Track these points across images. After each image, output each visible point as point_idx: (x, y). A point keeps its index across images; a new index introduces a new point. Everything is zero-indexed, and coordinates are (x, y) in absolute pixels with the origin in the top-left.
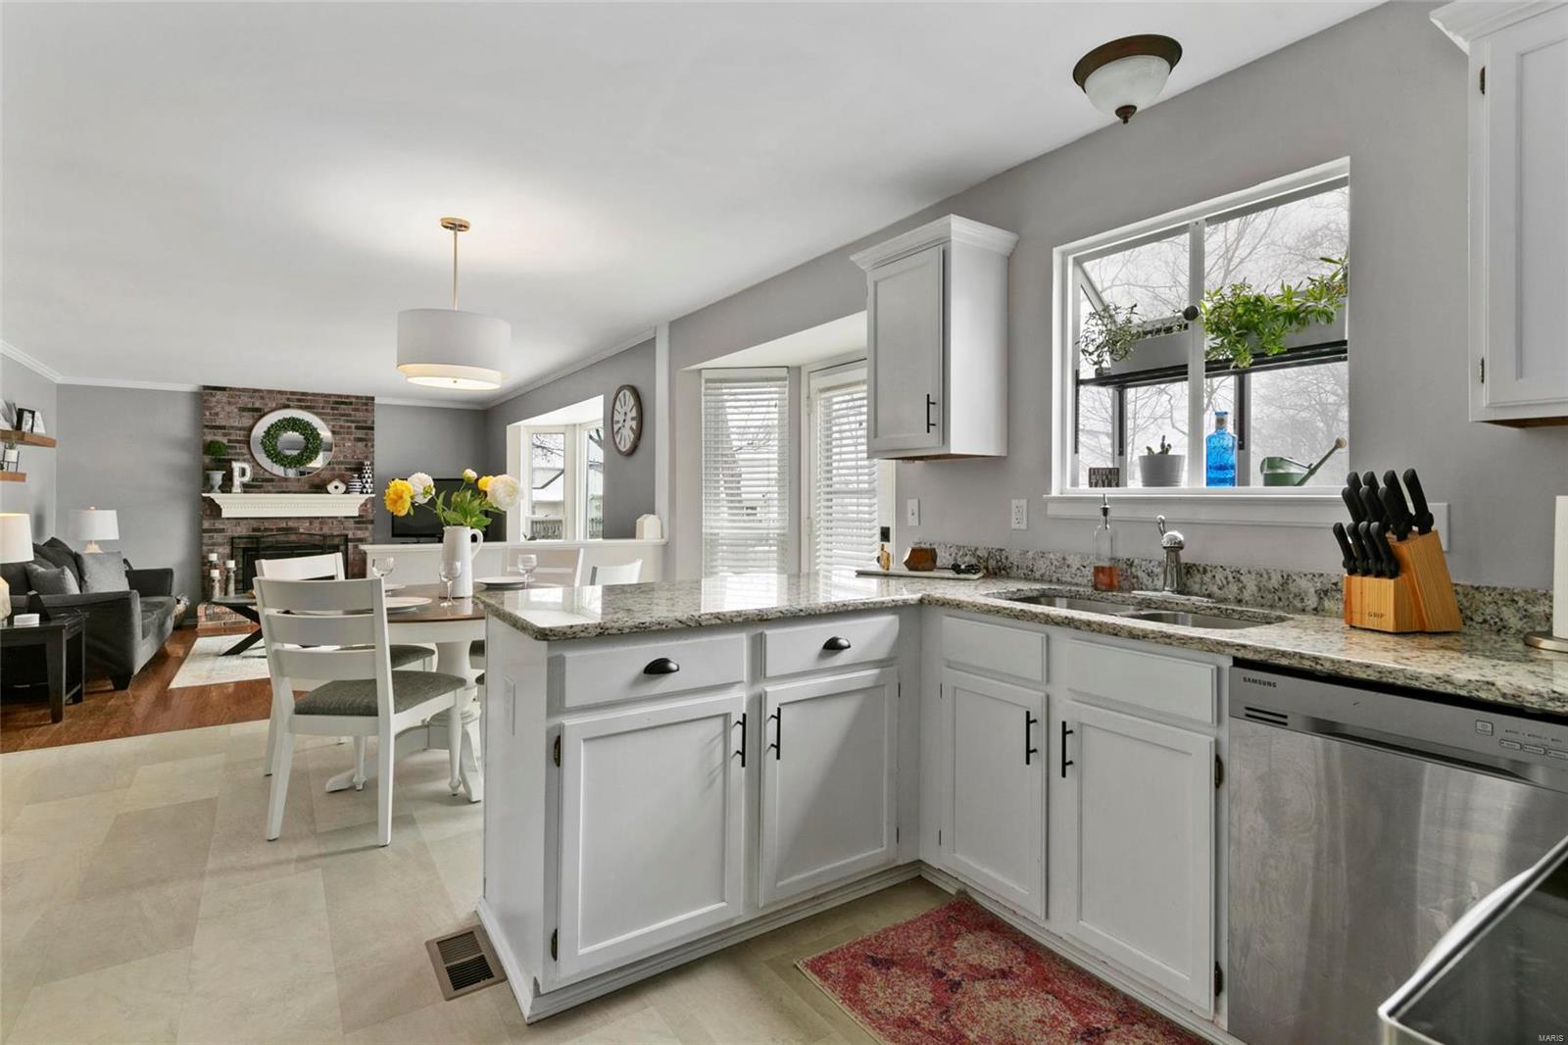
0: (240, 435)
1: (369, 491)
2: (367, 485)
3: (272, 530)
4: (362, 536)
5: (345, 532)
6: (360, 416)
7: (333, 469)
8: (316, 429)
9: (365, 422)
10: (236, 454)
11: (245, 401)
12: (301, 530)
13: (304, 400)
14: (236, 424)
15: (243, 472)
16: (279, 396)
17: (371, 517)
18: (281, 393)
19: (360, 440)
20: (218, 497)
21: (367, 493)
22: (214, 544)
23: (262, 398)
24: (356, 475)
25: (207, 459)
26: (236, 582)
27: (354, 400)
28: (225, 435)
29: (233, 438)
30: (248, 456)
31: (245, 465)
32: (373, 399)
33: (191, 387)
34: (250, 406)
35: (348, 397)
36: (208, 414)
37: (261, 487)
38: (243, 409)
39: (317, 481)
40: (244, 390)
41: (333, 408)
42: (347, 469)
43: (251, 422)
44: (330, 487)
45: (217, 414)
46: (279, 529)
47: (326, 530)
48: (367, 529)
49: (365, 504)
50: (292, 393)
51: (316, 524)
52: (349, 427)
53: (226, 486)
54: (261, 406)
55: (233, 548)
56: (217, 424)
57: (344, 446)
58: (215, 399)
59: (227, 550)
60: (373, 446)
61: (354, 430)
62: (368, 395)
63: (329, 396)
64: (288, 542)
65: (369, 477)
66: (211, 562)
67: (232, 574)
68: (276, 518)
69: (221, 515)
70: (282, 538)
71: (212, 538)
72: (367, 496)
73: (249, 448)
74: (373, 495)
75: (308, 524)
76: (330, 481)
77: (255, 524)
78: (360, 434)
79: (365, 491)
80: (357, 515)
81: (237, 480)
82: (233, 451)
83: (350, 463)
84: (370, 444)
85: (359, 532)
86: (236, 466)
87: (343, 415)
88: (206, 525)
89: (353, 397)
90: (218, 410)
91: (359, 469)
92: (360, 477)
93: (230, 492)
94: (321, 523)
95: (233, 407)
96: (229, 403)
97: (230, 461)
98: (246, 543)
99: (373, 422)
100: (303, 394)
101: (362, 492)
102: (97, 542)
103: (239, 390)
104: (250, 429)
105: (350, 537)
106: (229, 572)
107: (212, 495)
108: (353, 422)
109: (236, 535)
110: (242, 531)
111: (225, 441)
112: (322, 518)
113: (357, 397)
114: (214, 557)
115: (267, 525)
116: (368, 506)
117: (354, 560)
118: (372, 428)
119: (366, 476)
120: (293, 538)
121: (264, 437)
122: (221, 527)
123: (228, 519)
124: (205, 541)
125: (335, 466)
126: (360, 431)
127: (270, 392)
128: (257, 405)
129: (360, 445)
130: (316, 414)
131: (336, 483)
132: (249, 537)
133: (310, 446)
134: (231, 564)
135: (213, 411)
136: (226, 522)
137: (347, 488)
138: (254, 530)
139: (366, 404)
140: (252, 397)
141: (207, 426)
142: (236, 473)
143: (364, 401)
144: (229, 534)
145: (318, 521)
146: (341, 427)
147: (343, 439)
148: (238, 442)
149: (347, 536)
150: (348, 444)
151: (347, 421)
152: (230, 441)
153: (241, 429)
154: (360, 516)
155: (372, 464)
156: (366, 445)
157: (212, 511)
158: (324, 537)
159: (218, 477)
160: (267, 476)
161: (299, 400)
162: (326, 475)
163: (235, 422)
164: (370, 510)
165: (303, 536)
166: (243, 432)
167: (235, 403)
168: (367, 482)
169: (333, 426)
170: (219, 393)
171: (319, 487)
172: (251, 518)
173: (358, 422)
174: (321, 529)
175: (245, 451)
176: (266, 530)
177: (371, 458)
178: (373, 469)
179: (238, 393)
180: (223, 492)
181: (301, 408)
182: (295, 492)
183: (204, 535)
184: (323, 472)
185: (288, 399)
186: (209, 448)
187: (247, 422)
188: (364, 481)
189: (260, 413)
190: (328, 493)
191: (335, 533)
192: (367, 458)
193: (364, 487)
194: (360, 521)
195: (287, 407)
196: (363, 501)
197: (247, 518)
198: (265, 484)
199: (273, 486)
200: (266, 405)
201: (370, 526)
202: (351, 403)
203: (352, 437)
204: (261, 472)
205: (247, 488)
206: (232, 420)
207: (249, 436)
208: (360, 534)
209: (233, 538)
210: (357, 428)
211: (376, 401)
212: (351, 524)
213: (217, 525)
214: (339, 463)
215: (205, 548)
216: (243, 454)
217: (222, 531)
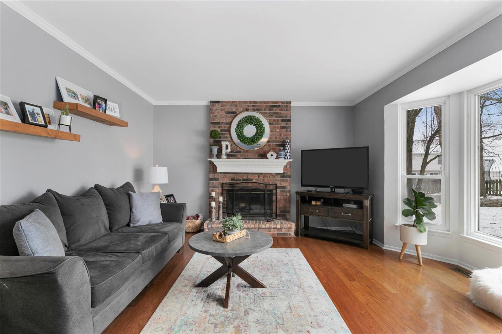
0: (225, 127)
1: (289, 157)
2: (288, 154)
3: (240, 180)
4: (284, 185)
5: (276, 182)
6: (284, 113)
7: (270, 145)
8: (261, 122)
9: (286, 116)
10: (224, 137)
11: (228, 108)
12: (254, 181)
13: (255, 106)
14: (224, 121)
15: (227, 146)
16: (244, 105)
17: (289, 174)
18: (245, 102)
19: (283, 127)
20: (215, 161)
21: (287, 159)
22: (214, 187)
23: (236, 106)
24: (282, 148)
25: (212, 140)
26: (223, 208)
27: (280, 104)
28: (219, 127)
29: (223, 129)
30: (229, 139)
31: (228, 143)
32: (290, 103)
33: (205, 103)
34: (231, 111)
35: (277, 102)
36: (212, 116)
37: (235, 156)
38: (227, 113)
39: (262, 152)
40: (228, 102)
41: (270, 110)
42: (278, 145)
43: (231, 119)
44: (269, 155)
45: (216, 116)
46: (244, 180)
47: (266, 181)
48: (287, 181)
49: (286, 166)
50: (250, 102)
51: (261, 177)
52: (278, 120)
53: (219, 156)
54: (236, 111)
55: (222, 189)
56: (216, 121)
57: (275, 131)
58: (215, 108)
59: (219, 190)
60: (290, 131)
61: (280, 122)
62: (288, 101)
63: (268, 102)
64: (247, 187)
65: (288, 149)
66: (212, 197)
67: (221, 204)
68: (242, 173)
69: (217, 171)
70: (245, 185)
71: (213, 183)
72: (287, 161)
73: (230, 134)
74: (291, 160)
75: (257, 177)
76: (268, 152)
77: (233, 176)
78: (284, 124)
79: (286, 157)
80: (282, 172)
81: (224, 152)
82: (223, 136)
83: (278, 142)
84: (288, 130)
85: (283, 183)
86: (224, 143)
87: (275, 113)
88: (211, 176)
89: (281, 102)
90: (216, 113)
91: (283, 145)
92: (284, 149)
93: (221, 158)
94: (264, 177)
95: (223, 112)
96: (221, 110)
97: (220, 142)
98: (229, 187)
99: (290, 116)
100: (255, 102)
101: (285, 158)
102: (158, 184)
103: (225, 102)
104: (230, 124)
105: (278, 185)
106: (220, 203)
107: (212, 160)
108: (280, 117)
109: (224, 182)
110: (227, 180)
111: (219, 130)
112: (264, 173)
113: (282, 102)
114: (213, 194)
115: (238, 177)
116: (288, 167)
117: (280, 199)
118: (290, 121)
119: (287, 148)
120: (250, 185)
121: (237, 128)
122: (217, 177)
123: (221, 173)
124: (210, 185)
125: (271, 144)
126: (284, 122)
127: (240, 102)
128: (234, 110)
129: (284, 130)
130: (263, 114)
131: (271, 153)
132: (230, 184)
133: (258, 131)
134: (221, 199)
135: (214, 115)
136: (220, 175)
137: (277, 156)
138: (232, 180)
139: (287, 106)
140: (231, 106)
141: (211, 123)
142: (224, 148)
143: (286, 104)
144: (221, 181)
145: (262, 175)
146: (274, 120)
147: (275, 127)
148: (225, 131)
149: (277, 184)
150: (277, 130)
151: (277, 117)
152: (221, 131)
153: (227, 124)
154: (284, 173)
155: (290, 142)
156: (287, 131)
157: (213, 169)
158: (266, 185)
159: (215, 149)
160: (238, 149)
161: (253, 106)
162: (266, 148)
163: (224, 120)
164: (289, 169)
165: (255, 184)
166: (227, 125)
167: (224, 110)
168: (287, 152)
169: (270, 120)
170: (217, 104)
171: (263, 155)
172: (231, 173)
173: (282, 117)
174: (264, 180)
175: (228, 136)
176: (238, 180)
177: (289, 138)
178: (290, 145)
179: (225, 104)
180: (218, 158)
181: (254, 110)
182: (251, 158)
183: (210, 181)
184: (265, 147)
185: (248, 106)
186: (213, 134)
187: (229, 120)
188: (286, 151)
189: (234, 114)
190: (268, 159)
191: (271, 183)
192: (287, 138)
193: (286, 155)
194: (283, 176)
195: (247, 110)
196: (285, 164)
197: (229, 173)
198: (237, 154)
199: (241, 155)
200: (238, 109)
201: (289, 179)
202: (279, 106)
203: (279, 126)
204: (235, 147)
205: (229, 156)
206: (222, 119)
207: (230, 127)
208: (283, 184)
209: (222, 184)
210: (282, 121)
211: (292, 104)
212: (278, 177)
213: (215, 176)
214: (273, 142)
215: (210, 189)
216: (227, 137)
217: (217, 180)
